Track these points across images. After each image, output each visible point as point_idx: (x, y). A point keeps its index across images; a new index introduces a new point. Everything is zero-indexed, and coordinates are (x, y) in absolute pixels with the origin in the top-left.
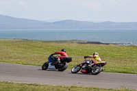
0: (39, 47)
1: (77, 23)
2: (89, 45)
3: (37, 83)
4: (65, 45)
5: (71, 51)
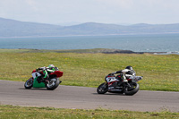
0: (52, 59)
1: (101, 27)
2: (117, 55)
3: (50, 106)
4: (87, 56)
5: (93, 63)
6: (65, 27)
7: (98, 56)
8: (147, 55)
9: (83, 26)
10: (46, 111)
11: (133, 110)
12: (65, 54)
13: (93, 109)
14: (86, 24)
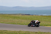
1: (21, 7)
2: (26, 15)
4: (17, 16)
5: (19, 18)
6: (11, 7)
7: (20, 16)
8: (34, 15)
9: (16, 7)
10: (5, 31)
11: (30, 31)
12: (11, 15)
13: (19, 31)
14: (17, 7)
